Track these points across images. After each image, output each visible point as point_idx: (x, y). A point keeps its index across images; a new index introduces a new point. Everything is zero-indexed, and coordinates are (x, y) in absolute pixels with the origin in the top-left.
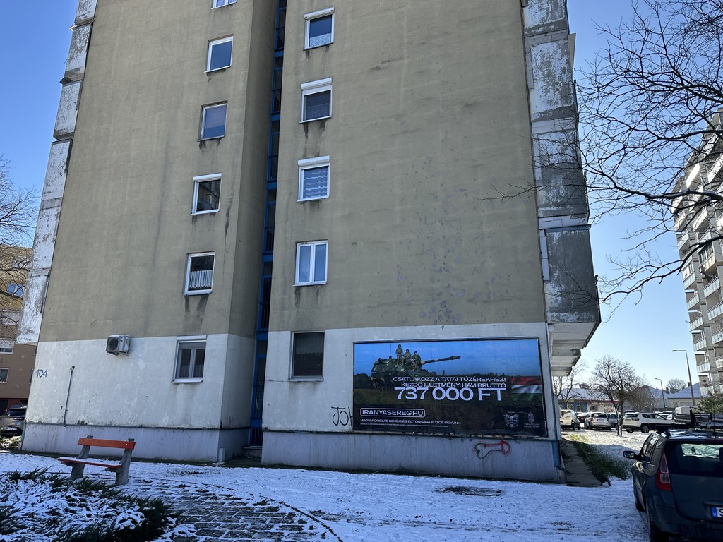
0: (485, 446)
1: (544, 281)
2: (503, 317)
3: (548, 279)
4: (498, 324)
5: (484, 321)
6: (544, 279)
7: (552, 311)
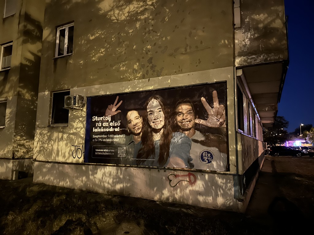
0: (176, 176)
1: (234, 29)
2: (197, 66)
3: (240, 26)
4: (192, 73)
5: (181, 72)
6: (235, 27)
7: (240, 55)
